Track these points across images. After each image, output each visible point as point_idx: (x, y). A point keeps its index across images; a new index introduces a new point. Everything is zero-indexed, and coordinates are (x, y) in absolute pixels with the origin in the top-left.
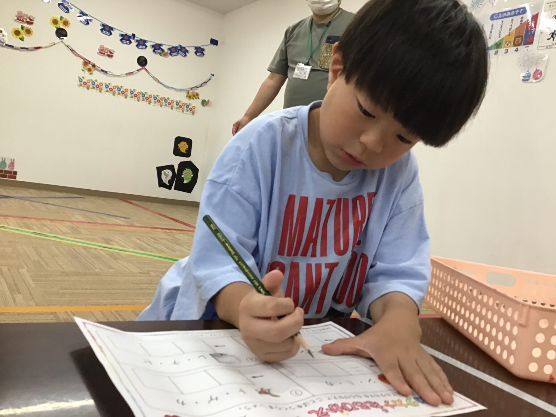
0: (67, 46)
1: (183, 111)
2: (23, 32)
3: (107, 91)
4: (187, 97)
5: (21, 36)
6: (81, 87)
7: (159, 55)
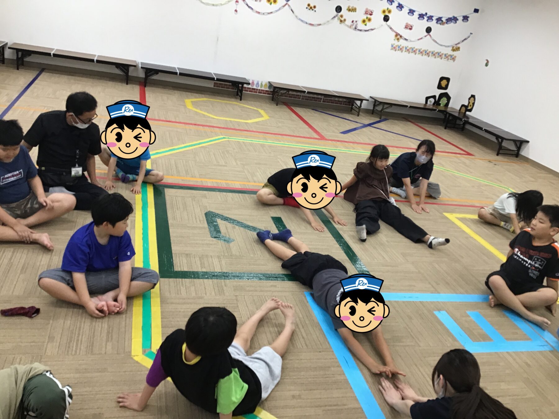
0: (388, 26)
1: (448, 60)
2: (367, 20)
3: (406, 51)
4: (452, 50)
5: (365, 23)
6: (392, 50)
7: (439, 25)
